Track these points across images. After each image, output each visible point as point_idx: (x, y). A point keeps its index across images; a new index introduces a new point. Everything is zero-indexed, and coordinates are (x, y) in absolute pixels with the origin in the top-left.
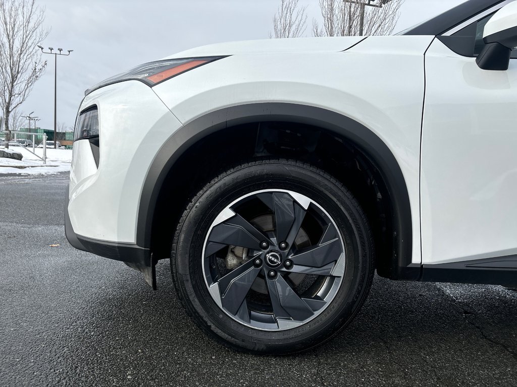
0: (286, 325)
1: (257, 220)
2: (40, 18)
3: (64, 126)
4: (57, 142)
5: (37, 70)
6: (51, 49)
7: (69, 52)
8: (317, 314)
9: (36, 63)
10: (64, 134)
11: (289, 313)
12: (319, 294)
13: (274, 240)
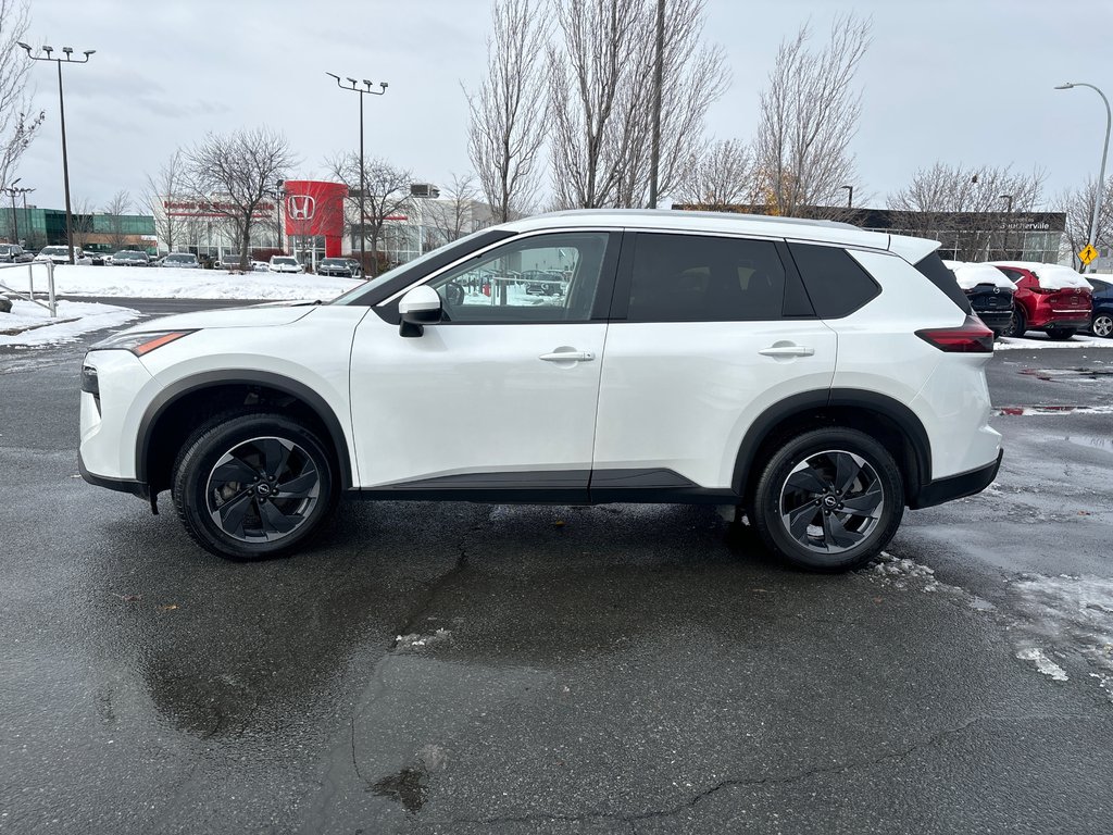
0: (273, 536)
1: (248, 459)
2: (23, 22)
3: (89, 204)
4: (75, 248)
5: (26, 128)
6: (49, 50)
7: (87, 54)
8: (297, 526)
9: (22, 115)
10: (90, 218)
11: (274, 528)
12: (299, 512)
13: (264, 474)
